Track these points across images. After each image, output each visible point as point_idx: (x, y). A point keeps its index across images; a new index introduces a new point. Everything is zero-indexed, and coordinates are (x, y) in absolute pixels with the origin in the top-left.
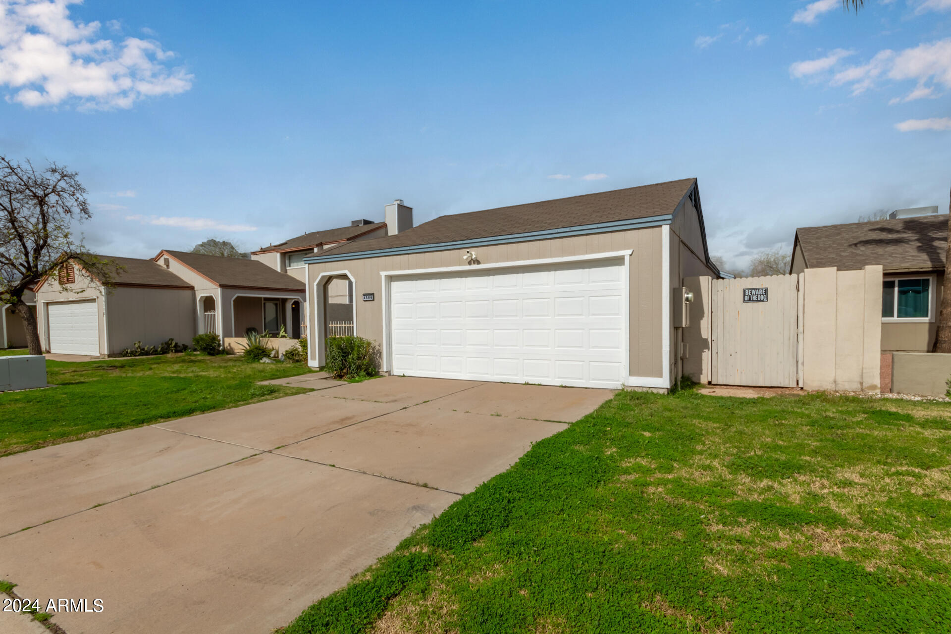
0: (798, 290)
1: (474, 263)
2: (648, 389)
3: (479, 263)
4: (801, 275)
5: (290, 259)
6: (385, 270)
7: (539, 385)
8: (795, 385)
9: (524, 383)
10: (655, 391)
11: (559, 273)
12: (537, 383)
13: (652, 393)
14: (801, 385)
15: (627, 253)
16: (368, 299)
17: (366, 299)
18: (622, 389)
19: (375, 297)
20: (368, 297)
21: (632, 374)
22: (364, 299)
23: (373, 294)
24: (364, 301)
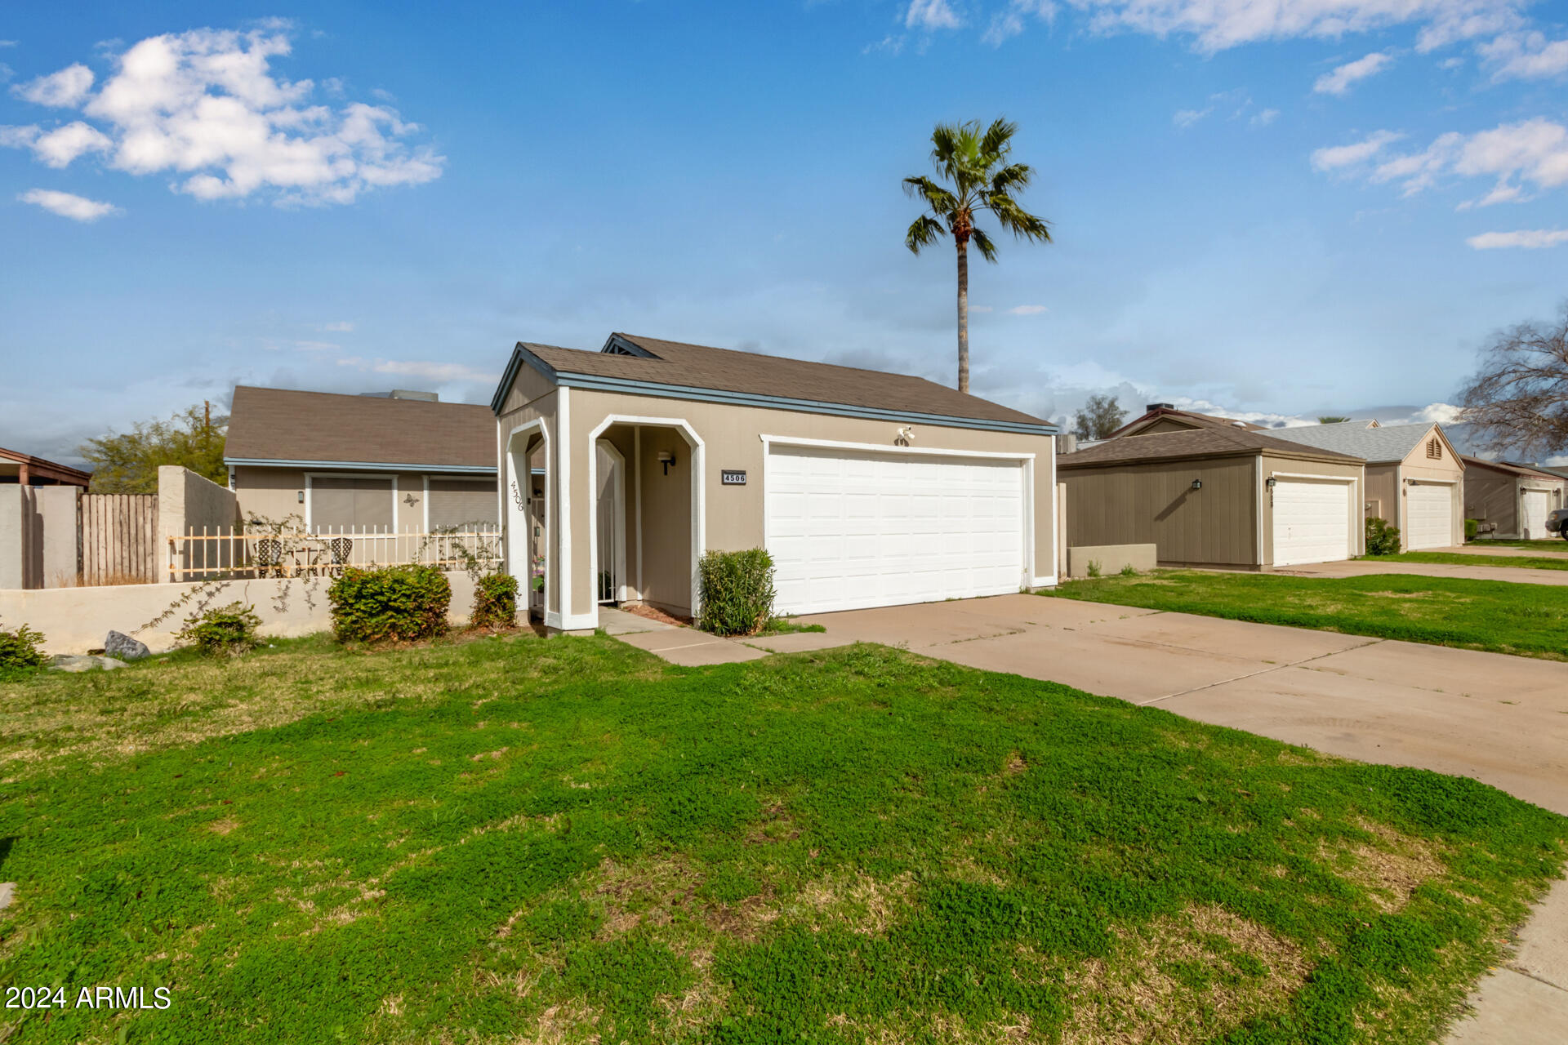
1: (901, 443)
2: (1045, 588)
6: (767, 432)
10: (1049, 589)
15: (1032, 456)
16: (735, 481)
17: (730, 481)
18: (1021, 593)
19: (749, 478)
20: (733, 477)
21: (1037, 575)
22: (726, 481)
23: (743, 473)
24: (724, 483)
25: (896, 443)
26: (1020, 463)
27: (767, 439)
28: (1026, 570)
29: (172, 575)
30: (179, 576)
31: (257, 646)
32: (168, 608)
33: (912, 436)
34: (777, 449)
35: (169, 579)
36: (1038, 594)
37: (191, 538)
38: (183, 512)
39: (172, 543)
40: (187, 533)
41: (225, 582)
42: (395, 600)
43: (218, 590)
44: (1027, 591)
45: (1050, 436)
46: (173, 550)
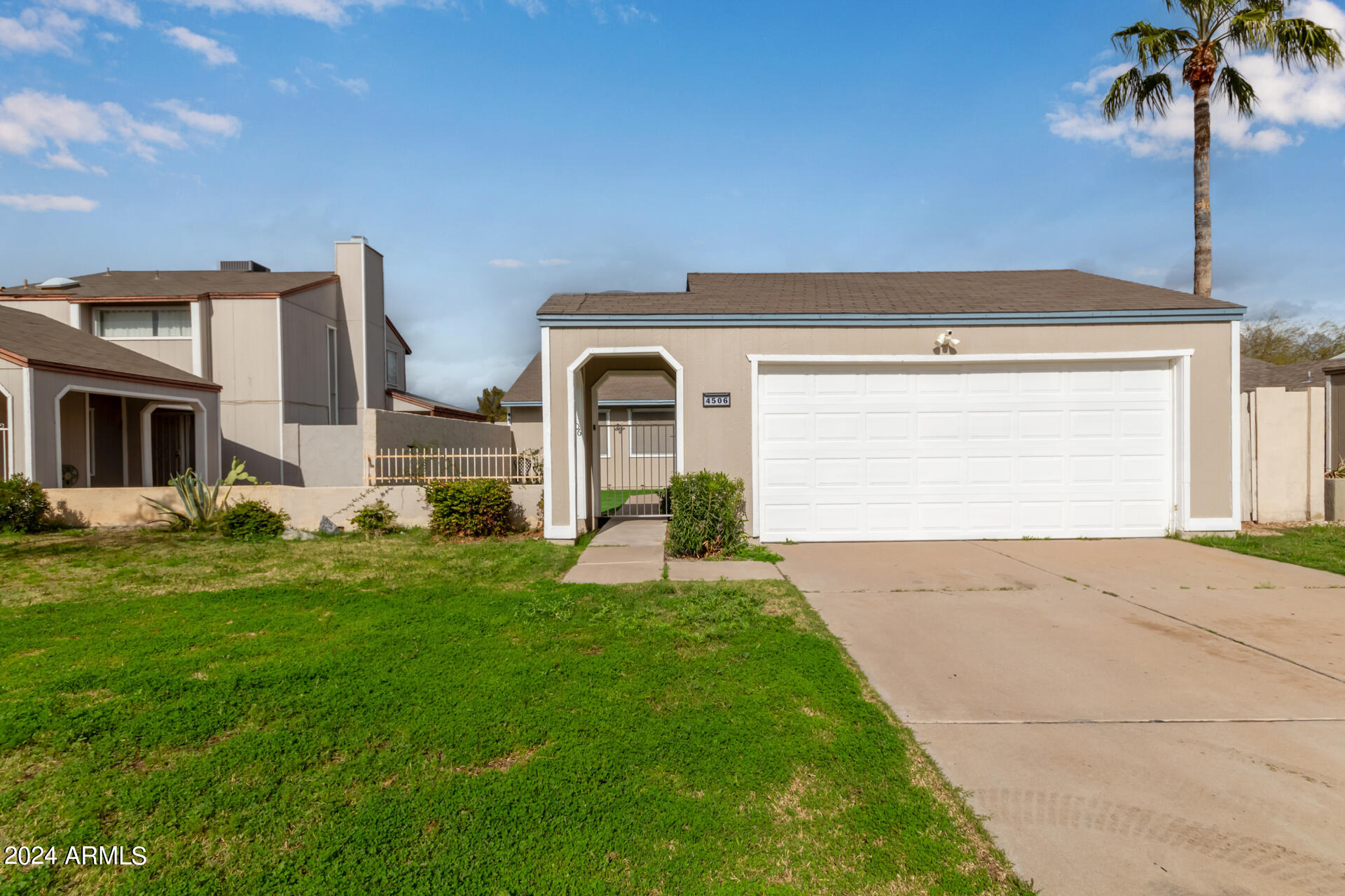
0: (1249, 411)
1: (945, 352)
2: (1213, 533)
3: (953, 352)
4: (1252, 394)
5: (102, 320)
6: (758, 352)
7: (1046, 539)
8: (1249, 519)
9: (1021, 537)
10: (1222, 535)
11: (1074, 374)
12: (1043, 537)
13: (1219, 537)
14: (1254, 519)
15: (1186, 353)
16: (717, 404)
17: (711, 404)
18: (1168, 537)
19: (734, 400)
20: (717, 399)
21: (1194, 514)
22: (706, 404)
23: (729, 395)
24: (705, 406)
25: (936, 351)
26: (1170, 363)
27: (755, 359)
28: (1176, 508)
29: (370, 481)
30: (374, 482)
31: (391, 532)
32: (351, 502)
33: (956, 342)
34: (765, 368)
35: (368, 484)
36: (1192, 541)
37: (381, 456)
38: (375, 439)
39: (369, 460)
40: (378, 453)
41: (390, 487)
42: (457, 505)
43: (387, 492)
44: (1177, 536)
45: (1229, 322)
46: (371, 466)
